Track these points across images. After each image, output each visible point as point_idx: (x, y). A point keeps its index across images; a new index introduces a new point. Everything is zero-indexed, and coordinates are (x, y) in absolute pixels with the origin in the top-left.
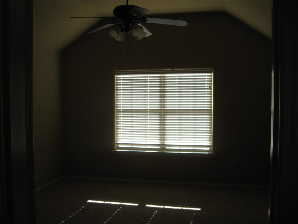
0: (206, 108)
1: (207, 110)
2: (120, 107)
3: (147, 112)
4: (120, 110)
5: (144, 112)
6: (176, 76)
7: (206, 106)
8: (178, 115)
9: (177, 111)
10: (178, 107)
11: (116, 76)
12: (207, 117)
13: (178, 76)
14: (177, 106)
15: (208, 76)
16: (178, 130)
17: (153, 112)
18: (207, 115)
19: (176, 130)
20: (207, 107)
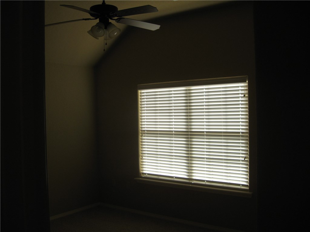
0: (241, 131)
1: (242, 133)
2: (144, 128)
3: (172, 134)
4: (144, 131)
5: (168, 134)
6: (203, 89)
7: (241, 127)
8: (206, 138)
9: (205, 133)
10: (206, 129)
11: (139, 91)
12: (242, 143)
13: (206, 89)
14: (205, 127)
15: (242, 86)
16: (207, 158)
17: (178, 134)
18: (242, 140)
19: (204, 158)
20: (242, 129)
